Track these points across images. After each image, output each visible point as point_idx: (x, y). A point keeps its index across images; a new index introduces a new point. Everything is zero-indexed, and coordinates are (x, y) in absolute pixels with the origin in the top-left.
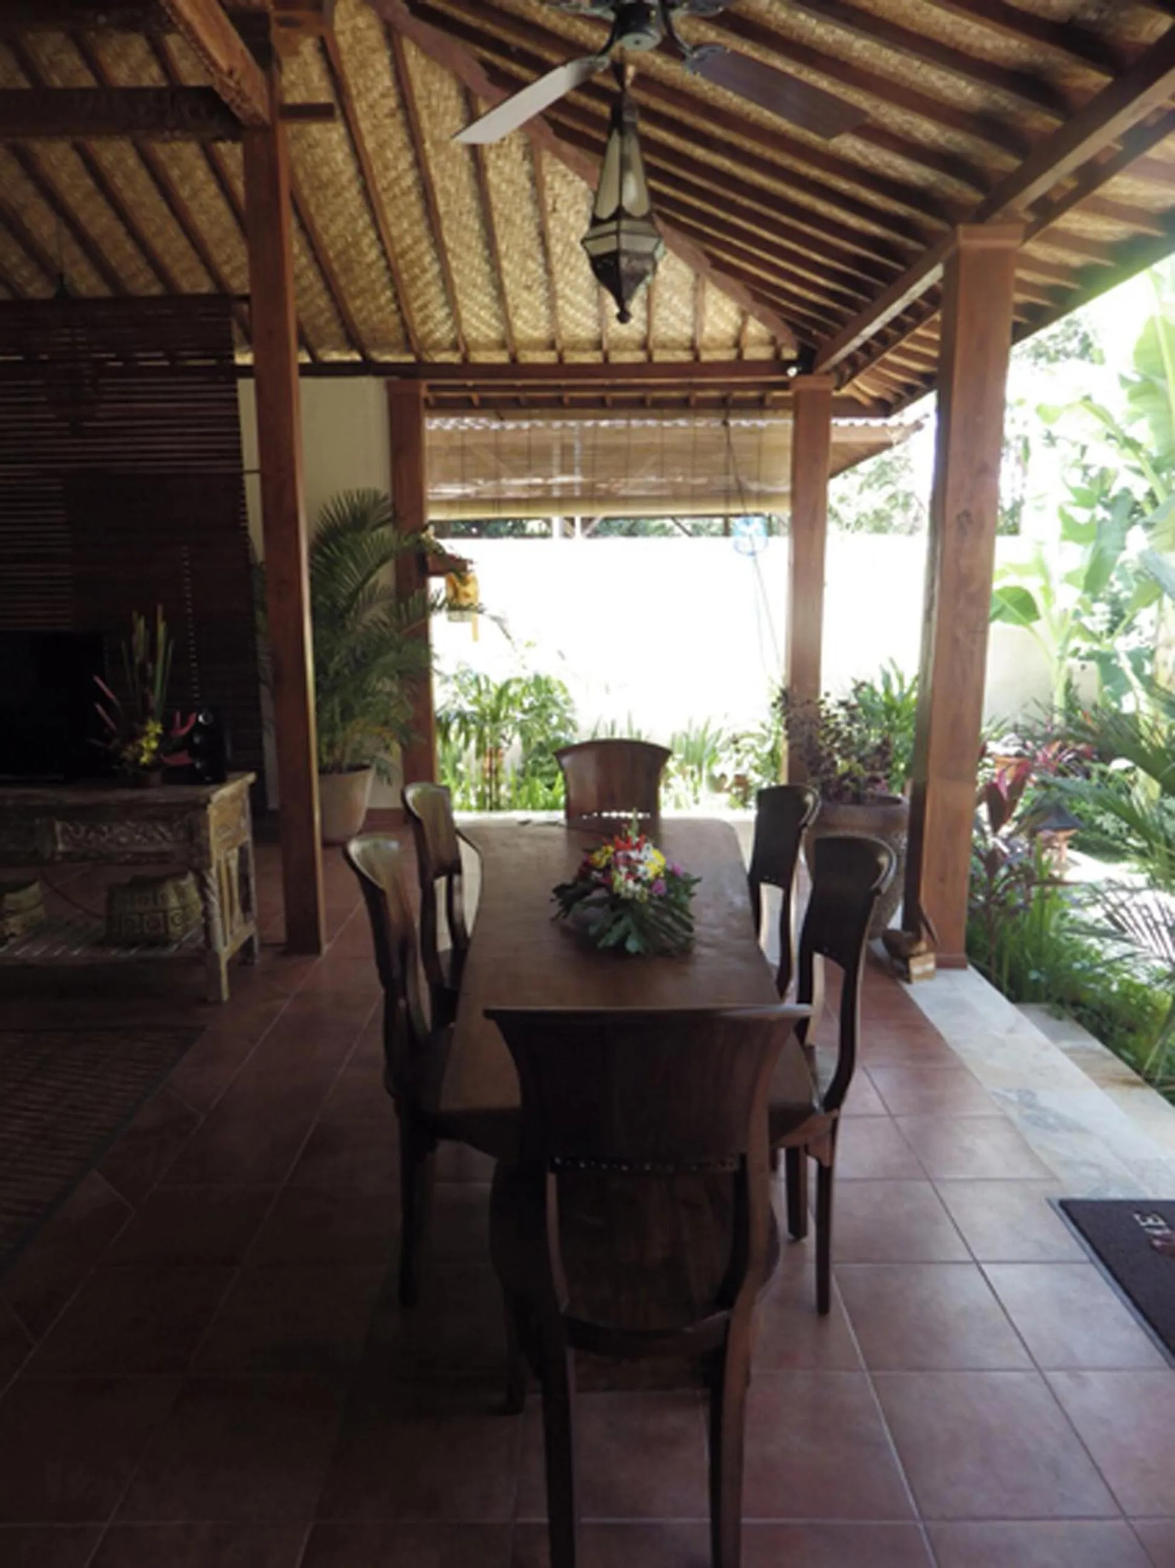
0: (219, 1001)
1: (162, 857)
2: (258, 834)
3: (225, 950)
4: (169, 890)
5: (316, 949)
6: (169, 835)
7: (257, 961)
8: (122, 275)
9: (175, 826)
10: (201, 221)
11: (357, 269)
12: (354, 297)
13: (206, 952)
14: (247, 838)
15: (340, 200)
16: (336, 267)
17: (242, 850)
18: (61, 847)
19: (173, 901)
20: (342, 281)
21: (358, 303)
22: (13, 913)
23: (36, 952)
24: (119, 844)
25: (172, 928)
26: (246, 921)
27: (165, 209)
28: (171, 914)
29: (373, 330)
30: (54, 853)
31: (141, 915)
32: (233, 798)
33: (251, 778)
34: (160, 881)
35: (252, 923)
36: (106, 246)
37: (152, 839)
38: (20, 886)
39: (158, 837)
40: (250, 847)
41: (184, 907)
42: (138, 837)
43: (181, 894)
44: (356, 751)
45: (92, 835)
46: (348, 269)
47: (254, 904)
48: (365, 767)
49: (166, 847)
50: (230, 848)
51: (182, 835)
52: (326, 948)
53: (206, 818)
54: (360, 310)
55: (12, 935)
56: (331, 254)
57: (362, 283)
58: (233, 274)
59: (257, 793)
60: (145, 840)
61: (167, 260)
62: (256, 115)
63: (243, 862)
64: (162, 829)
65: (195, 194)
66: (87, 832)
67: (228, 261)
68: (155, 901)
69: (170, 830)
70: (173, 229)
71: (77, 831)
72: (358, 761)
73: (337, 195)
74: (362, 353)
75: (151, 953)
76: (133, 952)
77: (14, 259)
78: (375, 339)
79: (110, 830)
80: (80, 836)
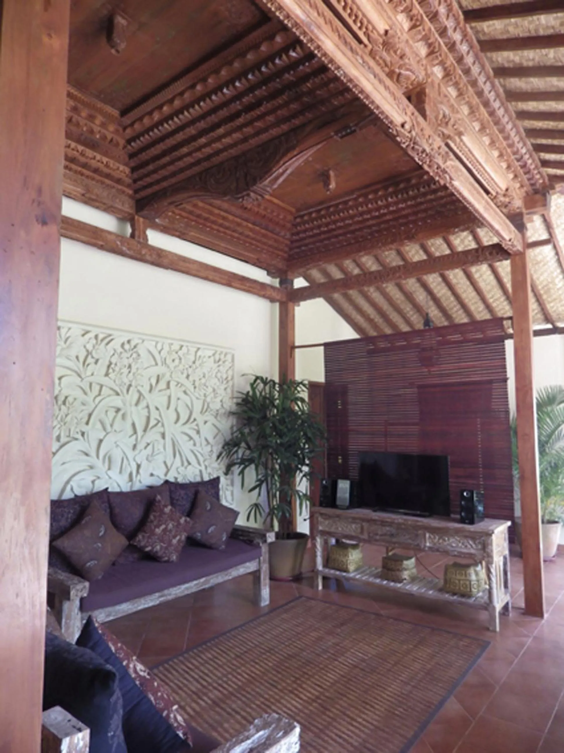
0: (494, 631)
1: (471, 556)
2: (512, 552)
3: (498, 606)
4: (472, 571)
5: (541, 615)
6: (474, 546)
7: (511, 615)
8: (447, 308)
9: (477, 542)
10: (482, 285)
11: (552, 291)
12: (549, 302)
13: (489, 605)
14: (507, 552)
15: (546, 267)
16: (542, 292)
17: (505, 558)
18: (428, 544)
19: (473, 577)
20: (545, 297)
21: (552, 305)
22: (406, 570)
23: (414, 588)
24: (452, 547)
25: (473, 590)
26: (506, 593)
27: (468, 283)
28: (472, 583)
29: (558, 315)
30: (425, 546)
31: (459, 580)
32: (502, 532)
33: (509, 523)
34: (468, 566)
35: (508, 595)
36: (443, 300)
37: (466, 546)
38: (409, 558)
39: (469, 546)
40: (508, 557)
41: (478, 581)
42: (460, 545)
43: (477, 574)
44: (551, 513)
45: (441, 541)
46: (548, 291)
47: (509, 585)
48: (556, 522)
49: (472, 551)
50: (500, 556)
51: (480, 547)
52: (546, 616)
53: (492, 540)
54: (553, 307)
55: (405, 579)
56: (540, 287)
57: (554, 296)
58: (494, 302)
59: (511, 531)
60: (463, 547)
61: (466, 301)
62: (518, 250)
63: (505, 564)
64: (471, 542)
65: (481, 276)
66: (439, 539)
67: (492, 298)
68: (466, 576)
69: (475, 543)
70: (471, 289)
71: (435, 538)
72: (552, 518)
73: (544, 265)
74: (552, 324)
75: (463, 600)
76: (455, 597)
77: (408, 309)
78: (559, 318)
79: (449, 540)
80: (436, 540)
